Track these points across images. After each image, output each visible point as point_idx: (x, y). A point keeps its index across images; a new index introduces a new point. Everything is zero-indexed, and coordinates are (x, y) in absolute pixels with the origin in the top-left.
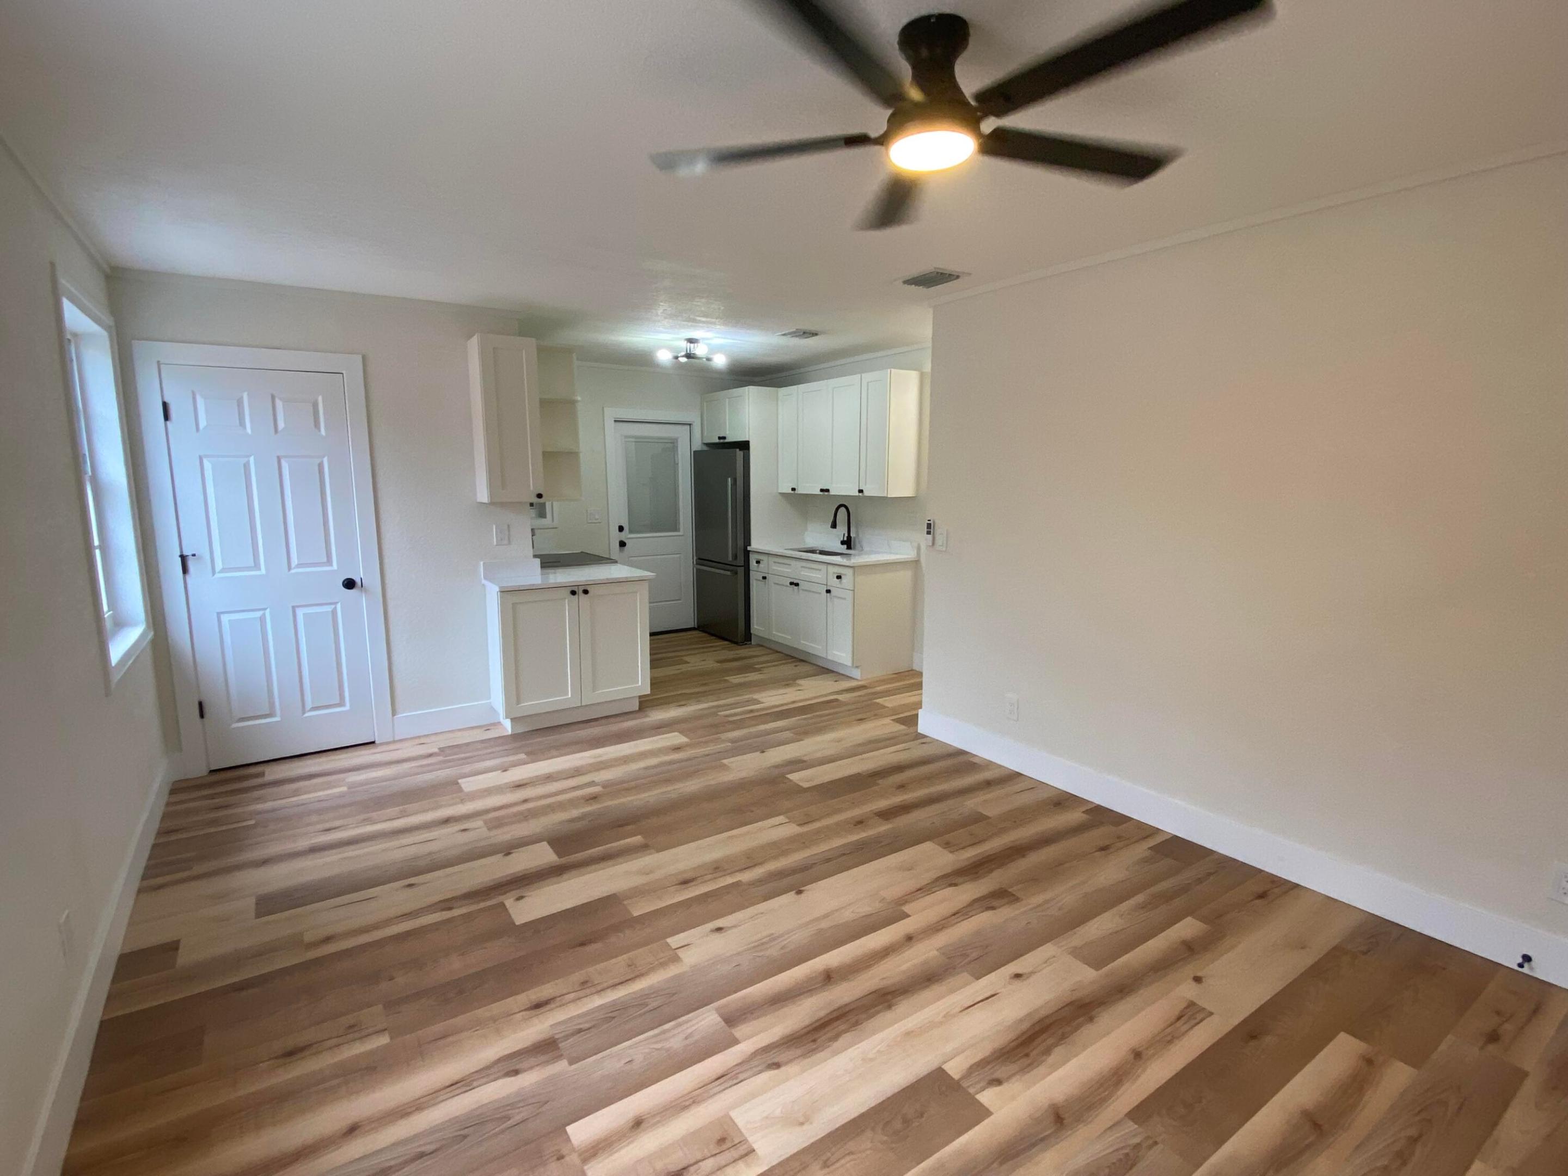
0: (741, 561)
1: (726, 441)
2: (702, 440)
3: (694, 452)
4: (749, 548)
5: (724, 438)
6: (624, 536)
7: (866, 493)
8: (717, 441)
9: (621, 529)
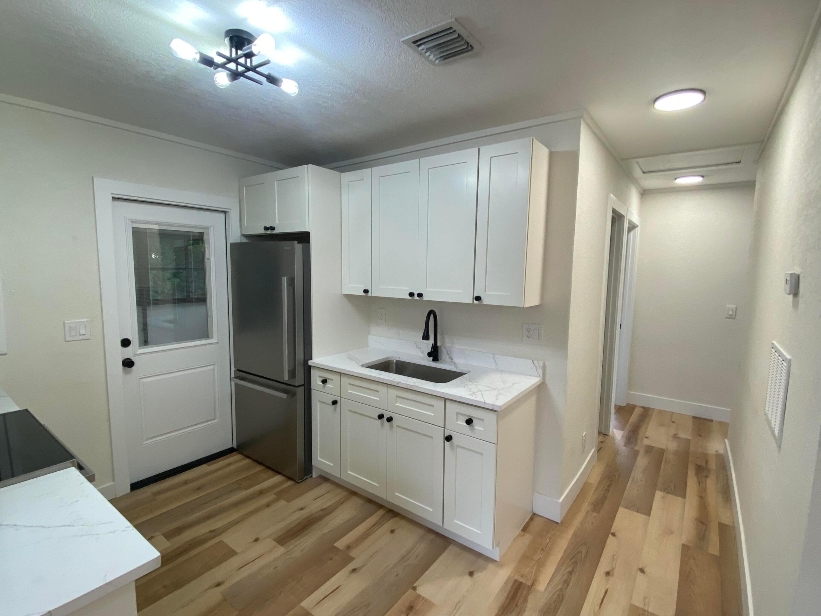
0: (299, 380)
1: (275, 232)
2: (241, 231)
3: (232, 244)
4: (310, 363)
5: (273, 228)
6: (128, 353)
7: (486, 301)
8: (262, 231)
9: (126, 343)
